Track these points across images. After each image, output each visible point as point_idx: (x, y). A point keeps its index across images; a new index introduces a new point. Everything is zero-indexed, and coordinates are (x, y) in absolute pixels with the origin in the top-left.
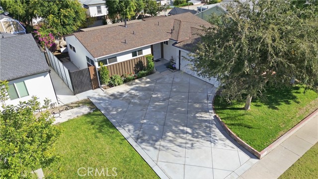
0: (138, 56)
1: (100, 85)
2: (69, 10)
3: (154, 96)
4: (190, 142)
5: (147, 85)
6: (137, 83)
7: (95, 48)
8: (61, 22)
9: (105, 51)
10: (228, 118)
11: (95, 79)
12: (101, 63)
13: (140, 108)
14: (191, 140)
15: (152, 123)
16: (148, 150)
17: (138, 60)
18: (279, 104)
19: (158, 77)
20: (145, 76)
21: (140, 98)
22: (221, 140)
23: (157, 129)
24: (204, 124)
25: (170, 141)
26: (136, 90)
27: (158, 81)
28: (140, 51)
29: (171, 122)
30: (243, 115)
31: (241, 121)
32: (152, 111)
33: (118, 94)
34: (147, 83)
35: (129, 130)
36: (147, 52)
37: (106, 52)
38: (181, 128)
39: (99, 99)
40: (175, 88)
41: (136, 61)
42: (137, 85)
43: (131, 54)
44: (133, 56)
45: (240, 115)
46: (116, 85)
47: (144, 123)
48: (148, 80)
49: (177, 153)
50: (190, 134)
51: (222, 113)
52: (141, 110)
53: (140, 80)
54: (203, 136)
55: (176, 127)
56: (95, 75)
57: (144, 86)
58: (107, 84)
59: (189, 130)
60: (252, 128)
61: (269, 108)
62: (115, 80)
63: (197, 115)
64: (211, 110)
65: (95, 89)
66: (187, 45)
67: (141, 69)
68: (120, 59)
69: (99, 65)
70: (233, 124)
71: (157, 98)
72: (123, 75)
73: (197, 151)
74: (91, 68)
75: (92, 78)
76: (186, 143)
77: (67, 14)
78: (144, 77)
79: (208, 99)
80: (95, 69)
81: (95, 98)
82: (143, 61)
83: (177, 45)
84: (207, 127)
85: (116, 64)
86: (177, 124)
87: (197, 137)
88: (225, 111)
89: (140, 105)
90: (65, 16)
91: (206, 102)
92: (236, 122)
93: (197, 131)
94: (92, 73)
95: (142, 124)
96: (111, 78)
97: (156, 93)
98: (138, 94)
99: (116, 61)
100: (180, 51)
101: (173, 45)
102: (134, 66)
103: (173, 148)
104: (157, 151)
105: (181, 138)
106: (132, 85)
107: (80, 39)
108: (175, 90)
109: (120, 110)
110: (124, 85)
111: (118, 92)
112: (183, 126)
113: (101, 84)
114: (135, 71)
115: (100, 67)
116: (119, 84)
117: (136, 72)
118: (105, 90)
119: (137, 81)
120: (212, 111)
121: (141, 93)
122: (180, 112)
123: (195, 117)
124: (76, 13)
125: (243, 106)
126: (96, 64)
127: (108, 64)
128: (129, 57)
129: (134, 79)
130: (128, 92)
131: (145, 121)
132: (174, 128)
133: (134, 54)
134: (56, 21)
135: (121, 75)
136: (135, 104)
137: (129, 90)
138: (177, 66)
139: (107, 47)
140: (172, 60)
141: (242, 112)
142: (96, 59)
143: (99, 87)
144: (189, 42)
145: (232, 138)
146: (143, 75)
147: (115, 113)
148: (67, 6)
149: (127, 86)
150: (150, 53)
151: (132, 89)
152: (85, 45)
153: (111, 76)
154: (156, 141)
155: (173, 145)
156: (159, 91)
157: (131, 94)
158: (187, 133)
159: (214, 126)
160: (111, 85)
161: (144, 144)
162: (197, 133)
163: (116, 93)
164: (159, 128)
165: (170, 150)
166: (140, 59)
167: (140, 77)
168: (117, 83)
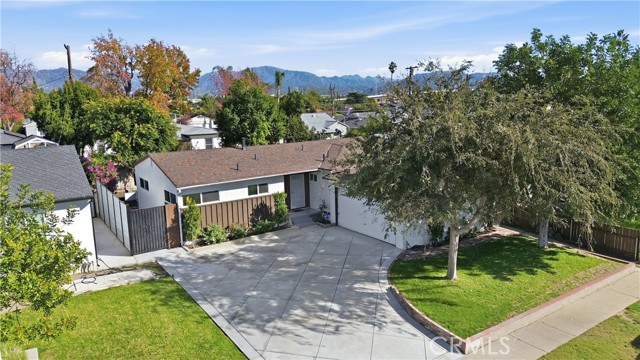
0: (259, 195)
1: (182, 242)
2: (149, 125)
3: (280, 259)
4: (335, 324)
5: (272, 245)
6: (253, 242)
8: (131, 143)
9: (197, 179)
10: (413, 291)
11: (175, 229)
12: (188, 199)
13: (248, 275)
14: (336, 322)
15: (266, 296)
16: (249, 334)
17: (259, 202)
18: (515, 274)
19: (294, 234)
20: (270, 231)
21: (253, 262)
22: (393, 322)
23: (275, 304)
24: (365, 299)
25: (297, 322)
26: (250, 251)
27: (293, 240)
28: (264, 187)
29: (304, 294)
30: (443, 286)
31: (438, 296)
32: (272, 280)
33: (214, 255)
34: (273, 241)
35: (221, 306)
36: (277, 188)
37: (200, 179)
38: (322, 303)
39: (176, 262)
40: (322, 249)
41: (255, 202)
42: (253, 245)
43: (246, 190)
44: (250, 194)
45: (438, 287)
46: (212, 243)
47: (253, 297)
48: (276, 237)
49: (304, 340)
50: (336, 312)
51: (403, 284)
52: (252, 278)
53: (260, 237)
54: (360, 316)
55: (312, 302)
56: (175, 220)
57: (265, 246)
58: (195, 239)
59: (336, 307)
60: (456, 305)
61: (495, 278)
62: (212, 234)
63: (356, 286)
64: (384, 279)
65: (172, 247)
67: (265, 219)
68: (225, 196)
69: (185, 204)
70: (420, 300)
71: (287, 261)
72: (228, 227)
73: (343, 337)
74: (170, 207)
75: (168, 226)
76: (326, 326)
77: (144, 132)
78: (269, 233)
79: (381, 265)
80: (176, 209)
81: (170, 261)
82: (268, 204)
84: (371, 303)
85: (216, 204)
86: (313, 298)
87: (347, 317)
88: (410, 281)
89: (250, 271)
90: (141, 135)
91: (377, 268)
92: (428, 297)
93: (351, 309)
94: (170, 216)
95: (249, 296)
96: (206, 229)
97: (287, 254)
98: (251, 256)
99: (218, 199)
100: (337, 189)
102: (251, 212)
103: (297, 333)
104: (266, 337)
105: (319, 317)
106: (243, 243)
107: (158, 161)
108: (322, 251)
109: (210, 277)
110: (228, 243)
111: (215, 253)
112: (326, 301)
113: (184, 240)
114: (252, 221)
115: (186, 207)
116: (218, 241)
117: (255, 223)
118: (190, 251)
119: (255, 238)
120: (386, 281)
121: (257, 255)
122: (325, 282)
123: (351, 289)
124: (162, 132)
125: (444, 275)
126: (180, 200)
127: (202, 204)
128: (242, 194)
129: (249, 235)
130: (233, 254)
131: (254, 293)
132: (307, 303)
133: (252, 190)
134: (124, 140)
135: (225, 226)
136: (241, 270)
137: (235, 251)
138: (333, 219)
139: (204, 174)
141: (442, 282)
142: (180, 189)
143: (180, 246)
145: (416, 320)
146: (267, 229)
147: (201, 281)
148: (147, 120)
149: (233, 245)
150: (282, 190)
151: (242, 250)
153: (204, 226)
154: (269, 321)
155: (299, 327)
156: (291, 252)
157: (237, 256)
158: (331, 310)
159: (385, 302)
160: (202, 243)
161: (243, 325)
162: (350, 311)
163: (210, 254)
164: (279, 303)
165: (289, 335)
166: (264, 199)
167: (260, 232)
168: (214, 239)
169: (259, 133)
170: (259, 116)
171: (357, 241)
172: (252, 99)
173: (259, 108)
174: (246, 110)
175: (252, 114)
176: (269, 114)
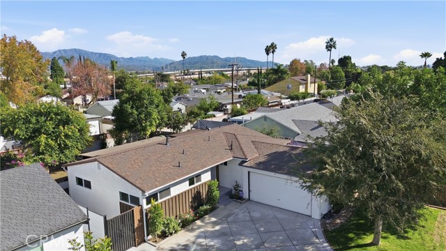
0: (196, 184)
1: (146, 237)
2: (72, 127)
3: (239, 243)
5: (217, 228)
6: (199, 227)
7: (141, 178)
9: (156, 180)
11: (141, 227)
12: (152, 200)
17: (196, 191)
18: (407, 232)
19: (225, 213)
20: (207, 214)
26: (205, 237)
27: (229, 219)
28: (198, 176)
33: (180, 247)
34: (215, 224)
36: (206, 177)
37: (159, 182)
40: (261, 226)
41: (193, 192)
42: (202, 230)
43: (188, 182)
44: (190, 185)
46: (171, 234)
48: (214, 219)
53: (202, 222)
56: (141, 221)
57: (213, 229)
61: (398, 238)
62: (170, 226)
65: (139, 244)
66: (260, 163)
67: (201, 204)
68: (175, 191)
69: (148, 203)
71: (244, 244)
74: (137, 210)
75: (136, 226)
77: (70, 133)
78: (207, 216)
80: (141, 211)
82: (201, 191)
83: (245, 164)
85: (169, 199)
91: (317, 240)
94: (137, 217)
97: (238, 237)
98: (212, 243)
99: (170, 194)
100: (249, 172)
101: (241, 164)
102: (190, 200)
106: (193, 230)
107: (110, 166)
108: (262, 229)
110: (183, 231)
111: (179, 245)
113: (148, 235)
114: (192, 207)
115: (149, 206)
116: (176, 232)
117: (195, 208)
118: (157, 245)
119: (198, 222)
121: (216, 241)
125: (370, 241)
126: (144, 202)
127: (160, 201)
128: (185, 186)
129: (194, 221)
130: (194, 243)
133: (191, 182)
134: (52, 143)
135: (175, 216)
137: (193, 239)
139: (157, 175)
140: (237, 186)
142: (147, 194)
143: (144, 241)
144: (262, 159)
146: (206, 212)
148: (67, 121)
149: (187, 233)
150: (210, 178)
151: (198, 237)
152: (122, 175)
156: (240, 234)
157: (200, 245)
160: (164, 235)
163: (175, 246)
166: (198, 188)
167: (200, 216)
168: (171, 230)
169: (151, 122)
170: (152, 109)
171: (279, 215)
172: (147, 97)
173: (151, 103)
174: (142, 106)
175: (146, 108)
176: (157, 106)
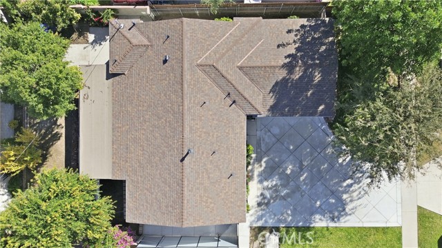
4: (361, 189)
5: (264, 164)
13: (298, 195)
14: (360, 188)
15: (324, 200)
16: (348, 220)
23: (334, 201)
25: (351, 201)
26: (265, 179)
29: (333, 186)
32: (309, 189)
35: (320, 219)
38: (345, 184)
40: (288, 143)
42: (257, 173)
48: (254, 156)
50: (354, 184)
52: (301, 196)
54: (362, 177)
55: (342, 187)
59: (349, 181)
63: (340, 161)
71: (292, 171)
76: (360, 193)
79: (328, 136)
86: (339, 184)
87: (360, 182)
89: (293, 192)
93: (355, 177)
95: (320, 206)
97: (284, 166)
98: (274, 183)
103: (357, 204)
104: (353, 215)
105: (353, 192)
108: (292, 148)
109: (289, 212)
112: (344, 181)
121: (274, 179)
122: (327, 171)
123: (341, 165)
130: (264, 189)
131: (318, 203)
132: (340, 189)
136: (288, 195)
137: (260, 186)
147: (290, 218)
151: (262, 182)
154: (344, 210)
155: (356, 202)
158: (351, 185)
161: (341, 219)
164: (333, 199)
165: (358, 208)
